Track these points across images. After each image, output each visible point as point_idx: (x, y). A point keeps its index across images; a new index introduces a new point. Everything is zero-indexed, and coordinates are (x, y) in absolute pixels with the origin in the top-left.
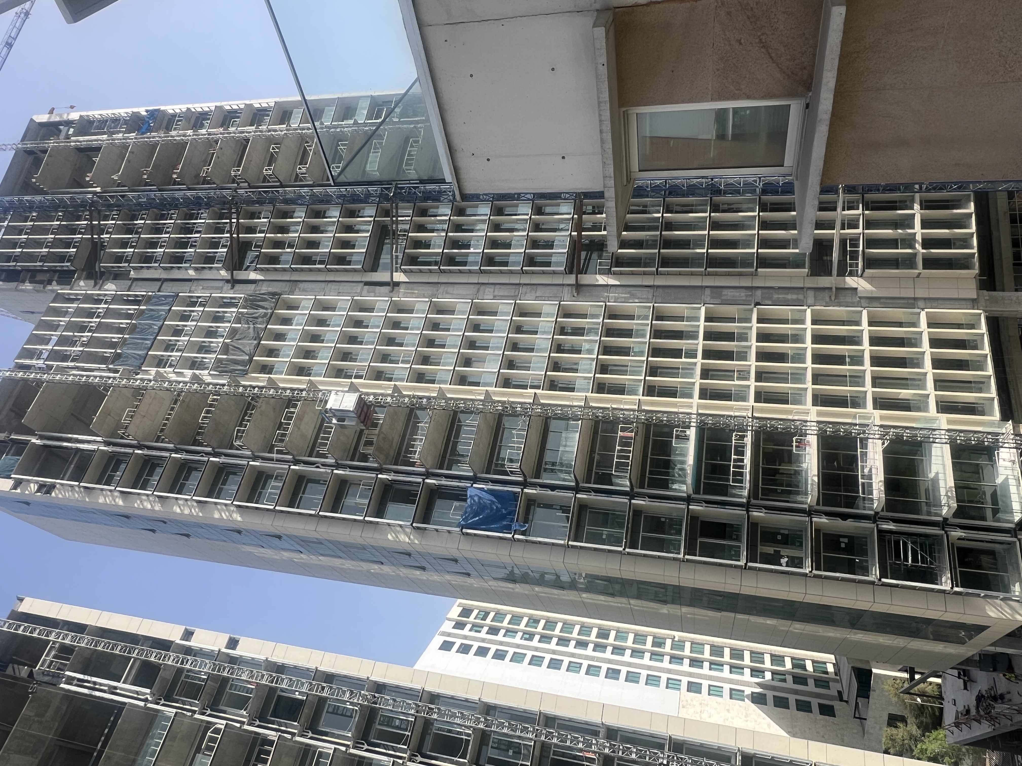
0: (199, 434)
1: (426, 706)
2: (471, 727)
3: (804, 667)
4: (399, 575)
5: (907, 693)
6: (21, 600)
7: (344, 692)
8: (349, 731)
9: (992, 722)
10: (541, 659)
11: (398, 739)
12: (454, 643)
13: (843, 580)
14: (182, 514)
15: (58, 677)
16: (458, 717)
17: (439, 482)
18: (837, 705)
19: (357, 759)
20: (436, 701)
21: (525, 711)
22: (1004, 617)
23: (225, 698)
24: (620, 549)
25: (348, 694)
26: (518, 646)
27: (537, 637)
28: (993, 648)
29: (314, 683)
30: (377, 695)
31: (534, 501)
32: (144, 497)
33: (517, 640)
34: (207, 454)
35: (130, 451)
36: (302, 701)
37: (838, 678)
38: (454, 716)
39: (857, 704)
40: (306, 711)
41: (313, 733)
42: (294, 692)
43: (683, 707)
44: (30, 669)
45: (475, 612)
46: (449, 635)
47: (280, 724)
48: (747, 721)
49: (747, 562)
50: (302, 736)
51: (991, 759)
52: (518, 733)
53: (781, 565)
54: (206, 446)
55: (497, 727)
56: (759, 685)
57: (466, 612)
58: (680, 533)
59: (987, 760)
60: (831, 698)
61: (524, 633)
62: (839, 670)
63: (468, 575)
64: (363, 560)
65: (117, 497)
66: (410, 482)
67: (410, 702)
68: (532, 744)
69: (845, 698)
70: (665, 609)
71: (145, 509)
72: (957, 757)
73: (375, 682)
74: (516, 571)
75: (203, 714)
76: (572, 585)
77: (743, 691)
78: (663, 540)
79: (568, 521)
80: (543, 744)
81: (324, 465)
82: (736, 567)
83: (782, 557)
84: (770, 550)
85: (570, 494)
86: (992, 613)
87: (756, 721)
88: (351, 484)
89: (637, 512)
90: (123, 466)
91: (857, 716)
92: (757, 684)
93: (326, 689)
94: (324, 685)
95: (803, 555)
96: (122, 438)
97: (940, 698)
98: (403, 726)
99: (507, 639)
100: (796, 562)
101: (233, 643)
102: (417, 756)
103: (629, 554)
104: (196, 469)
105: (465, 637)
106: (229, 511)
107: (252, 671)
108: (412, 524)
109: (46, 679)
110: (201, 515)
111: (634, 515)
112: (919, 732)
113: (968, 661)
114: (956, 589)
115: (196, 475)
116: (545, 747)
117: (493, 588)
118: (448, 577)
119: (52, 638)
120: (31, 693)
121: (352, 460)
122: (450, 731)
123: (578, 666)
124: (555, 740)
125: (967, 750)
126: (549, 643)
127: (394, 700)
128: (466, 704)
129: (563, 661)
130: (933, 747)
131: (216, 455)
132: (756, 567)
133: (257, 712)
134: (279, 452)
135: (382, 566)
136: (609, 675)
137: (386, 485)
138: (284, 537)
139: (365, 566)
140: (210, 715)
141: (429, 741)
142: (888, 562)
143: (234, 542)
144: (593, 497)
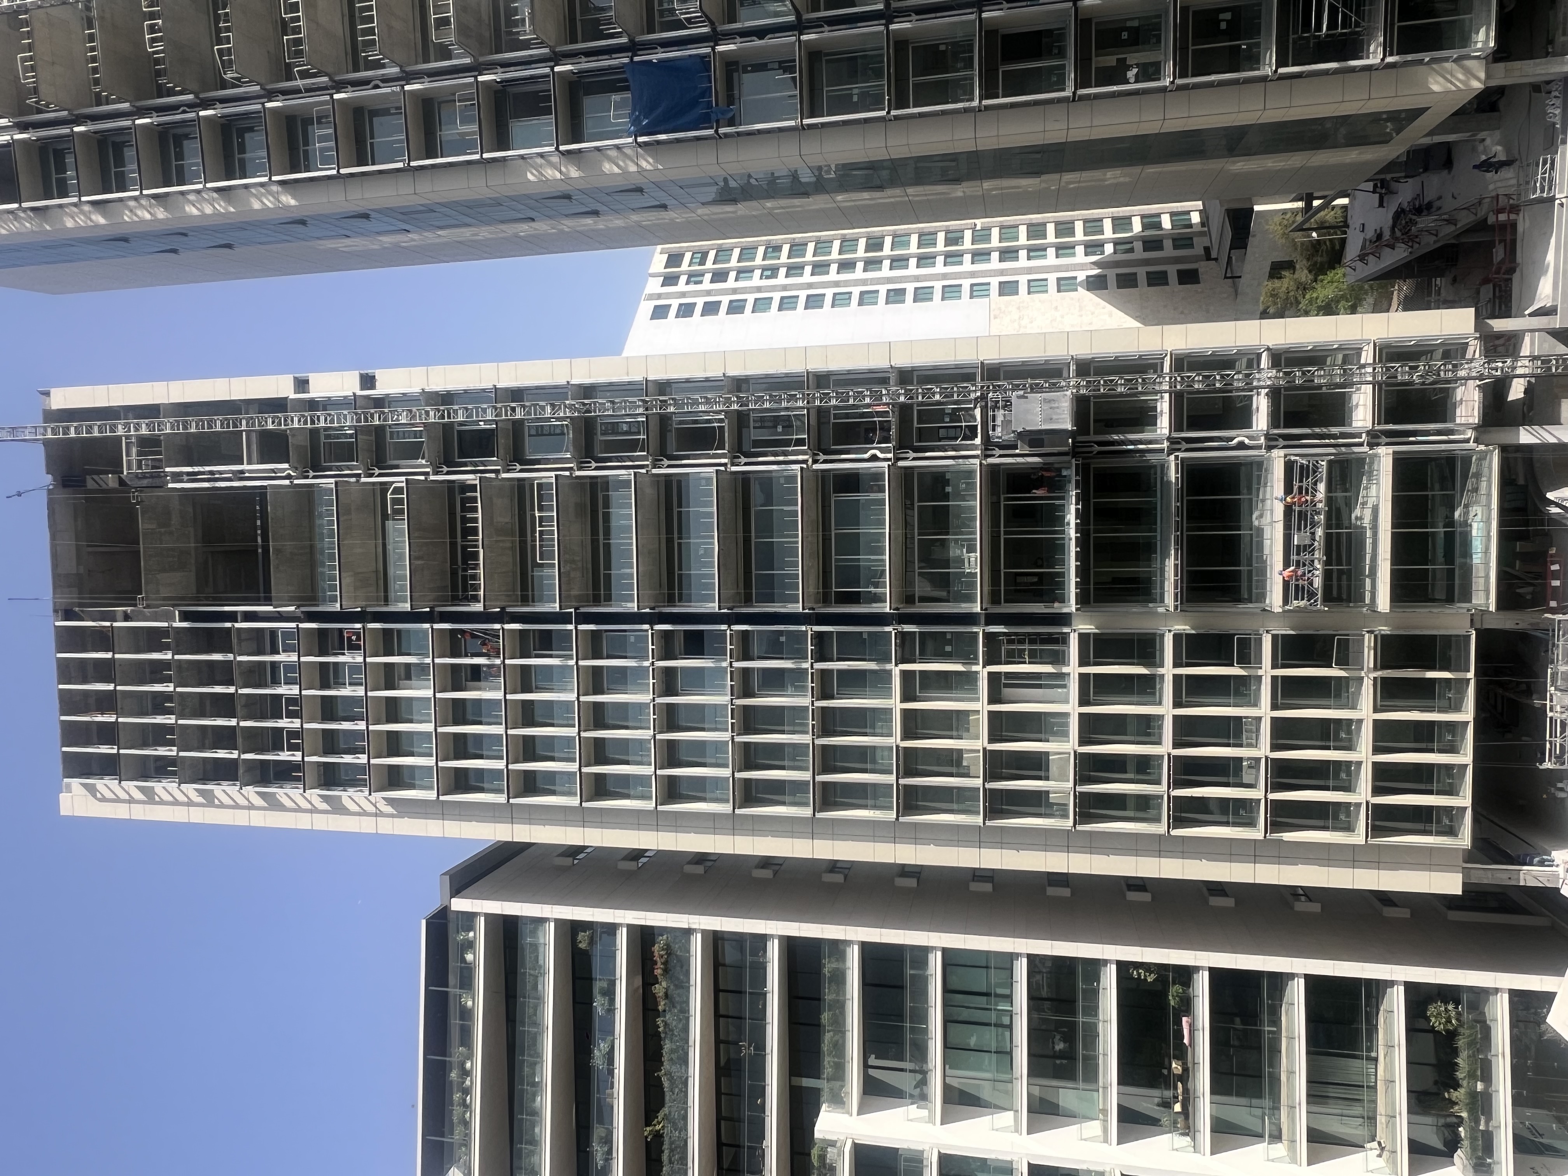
0: (158, 73)
1: (656, 400)
2: (722, 411)
3: (1158, 226)
4: (562, 232)
5: (1299, 231)
6: (47, 394)
7: (543, 408)
8: (567, 451)
9: (1410, 244)
10: (794, 300)
11: (633, 446)
12: (670, 306)
13: (1221, 84)
14: (204, 216)
15: (160, 477)
16: (701, 403)
17: (579, 66)
18: (1203, 267)
19: (588, 481)
20: (668, 389)
21: (787, 375)
22: (1454, 88)
23: (389, 451)
24: (883, 113)
25: (549, 409)
26: (759, 289)
27: (783, 271)
28: (1429, 138)
29: (499, 405)
30: (586, 401)
31: (736, 63)
32: (132, 203)
33: (756, 280)
34: (191, 106)
35: (65, 131)
36: (492, 430)
37: (1206, 229)
38: (696, 403)
39: (1230, 258)
40: (502, 441)
41: (521, 465)
42: (477, 422)
43: (995, 317)
44: (116, 476)
45: (688, 256)
46: (659, 296)
47: (475, 464)
48: (1081, 316)
49: (1076, 89)
50: (508, 471)
51: (1400, 289)
52: (784, 404)
53: (1127, 82)
54: (181, 93)
55: (756, 404)
56: (1096, 264)
57: (674, 260)
58: (971, 67)
59: (1395, 293)
60: (1196, 259)
61: (764, 270)
62: (1208, 218)
63: (664, 207)
64: (503, 222)
65: (90, 212)
66: (532, 77)
67: (635, 399)
68: (805, 412)
69: (1214, 255)
70: (958, 191)
71: (143, 221)
72: (1356, 298)
73: (580, 386)
74: (732, 184)
75: (371, 475)
76: (819, 186)
77: (1075, 278)
78: (946, 82)
79: (796, 88)
80: (819, 409)
81: (386, 80)
82: (1060, 100)
83: (1129, 68)
84: (1111, 61)
85: (790, 39)
86: (1436, 85)
87: (1093, 313)
88: (440, 103)
89: (901, 44)
90: (69, 160)
91: (1228, 275)
92: (1094, 263)
93: (518, 410)
94: (513, 405)
95: (1162, 58)
96: (40, 111)
97: (1345, 225)
98: (634, 430)
99: (741, 284)
100: (1150, 72)
101: (368, 381)
102: (662, 460)
103: (896, 118)
104: (186, 136)
105: (683, 295)
106: (271, 193)
107: (411, 411)
108: (557, 149)
109: (145, 482)
110: (232, 210)
111: (896, 51)
112: (1311, 277)
113: (1391, 166)
114: (1389, 59)
115: (191, 147)
116: (822, 412)
117: (706, 218)
118: (635, 217)
119: (120, 431)
120: (138, 503)
121: (426, 60)
122: (696, 422)
123: (847, 296)
124: (834, 402)
125: (1371, 287)
126: (801, 275)
127: (613, 402)
128: (707, 384)
129: (824, 295)
130: (1326, 292)
131: (206, 104)
132: (1089, 95)
133: (439, 457)
134: (304, 75)
135: (533, 224)
136: (891, 299)
137: (496, 92)
138: (373, 215)
139: (510, 229)
140: (380, 475)
141: (672, 440)
142: (1291, 37)
143: (303, 240)
144: (827, 34)
